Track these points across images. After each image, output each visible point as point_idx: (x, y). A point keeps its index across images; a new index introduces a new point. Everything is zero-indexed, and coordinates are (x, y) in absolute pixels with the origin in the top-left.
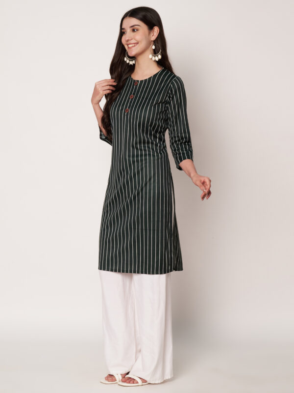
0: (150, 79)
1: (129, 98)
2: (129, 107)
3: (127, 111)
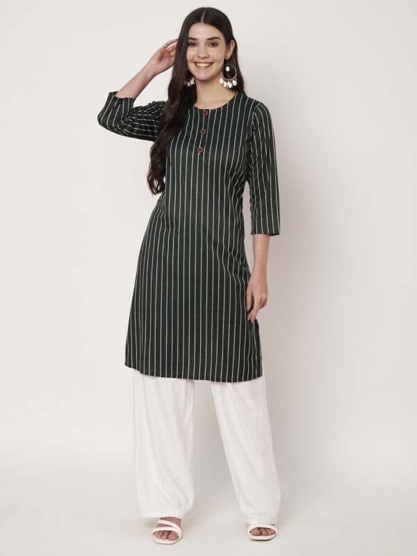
0: (225, 107)
1: (199, 135)
2: (202, 146)
3: (200, 150)
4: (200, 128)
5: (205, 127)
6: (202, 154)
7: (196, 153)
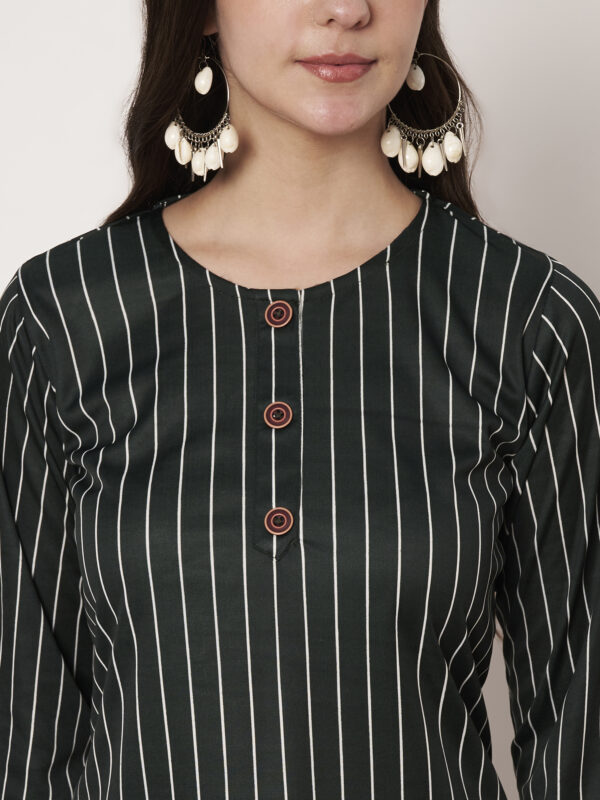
1: (258, 430)
2: (287, 495)
3: (279, 522)
4: (259, 395)
5: (287, 391)
6: (289, 543)
7: (259, 537)
